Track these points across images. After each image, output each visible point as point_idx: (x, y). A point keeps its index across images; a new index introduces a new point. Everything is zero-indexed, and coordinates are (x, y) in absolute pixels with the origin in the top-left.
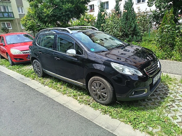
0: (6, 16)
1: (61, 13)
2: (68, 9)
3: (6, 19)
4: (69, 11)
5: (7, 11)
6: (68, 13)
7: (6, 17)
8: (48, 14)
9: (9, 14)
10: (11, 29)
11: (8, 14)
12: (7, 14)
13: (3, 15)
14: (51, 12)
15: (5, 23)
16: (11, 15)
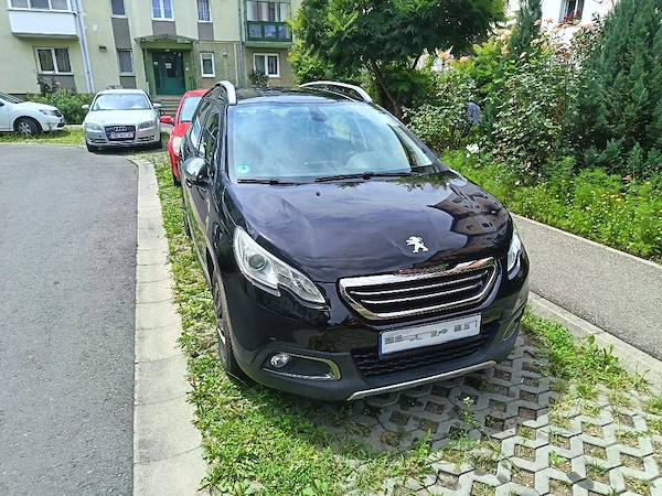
0: (270, 35)
1: (385, 28)
2: (413, 14)
3: (267, 44)
4: (417, 21)
5: (277, 20)
6: (410, 28)
7: (269, 39)
8: (340, 33)
9: (280, 28)
10: (278, 76)
11: (277, 29)
12: (273, 29)
13: (263, 32)
14: (351, 26)
15: (266, 56)
16: (284, 30)
